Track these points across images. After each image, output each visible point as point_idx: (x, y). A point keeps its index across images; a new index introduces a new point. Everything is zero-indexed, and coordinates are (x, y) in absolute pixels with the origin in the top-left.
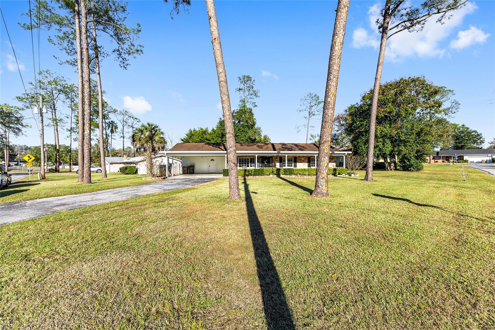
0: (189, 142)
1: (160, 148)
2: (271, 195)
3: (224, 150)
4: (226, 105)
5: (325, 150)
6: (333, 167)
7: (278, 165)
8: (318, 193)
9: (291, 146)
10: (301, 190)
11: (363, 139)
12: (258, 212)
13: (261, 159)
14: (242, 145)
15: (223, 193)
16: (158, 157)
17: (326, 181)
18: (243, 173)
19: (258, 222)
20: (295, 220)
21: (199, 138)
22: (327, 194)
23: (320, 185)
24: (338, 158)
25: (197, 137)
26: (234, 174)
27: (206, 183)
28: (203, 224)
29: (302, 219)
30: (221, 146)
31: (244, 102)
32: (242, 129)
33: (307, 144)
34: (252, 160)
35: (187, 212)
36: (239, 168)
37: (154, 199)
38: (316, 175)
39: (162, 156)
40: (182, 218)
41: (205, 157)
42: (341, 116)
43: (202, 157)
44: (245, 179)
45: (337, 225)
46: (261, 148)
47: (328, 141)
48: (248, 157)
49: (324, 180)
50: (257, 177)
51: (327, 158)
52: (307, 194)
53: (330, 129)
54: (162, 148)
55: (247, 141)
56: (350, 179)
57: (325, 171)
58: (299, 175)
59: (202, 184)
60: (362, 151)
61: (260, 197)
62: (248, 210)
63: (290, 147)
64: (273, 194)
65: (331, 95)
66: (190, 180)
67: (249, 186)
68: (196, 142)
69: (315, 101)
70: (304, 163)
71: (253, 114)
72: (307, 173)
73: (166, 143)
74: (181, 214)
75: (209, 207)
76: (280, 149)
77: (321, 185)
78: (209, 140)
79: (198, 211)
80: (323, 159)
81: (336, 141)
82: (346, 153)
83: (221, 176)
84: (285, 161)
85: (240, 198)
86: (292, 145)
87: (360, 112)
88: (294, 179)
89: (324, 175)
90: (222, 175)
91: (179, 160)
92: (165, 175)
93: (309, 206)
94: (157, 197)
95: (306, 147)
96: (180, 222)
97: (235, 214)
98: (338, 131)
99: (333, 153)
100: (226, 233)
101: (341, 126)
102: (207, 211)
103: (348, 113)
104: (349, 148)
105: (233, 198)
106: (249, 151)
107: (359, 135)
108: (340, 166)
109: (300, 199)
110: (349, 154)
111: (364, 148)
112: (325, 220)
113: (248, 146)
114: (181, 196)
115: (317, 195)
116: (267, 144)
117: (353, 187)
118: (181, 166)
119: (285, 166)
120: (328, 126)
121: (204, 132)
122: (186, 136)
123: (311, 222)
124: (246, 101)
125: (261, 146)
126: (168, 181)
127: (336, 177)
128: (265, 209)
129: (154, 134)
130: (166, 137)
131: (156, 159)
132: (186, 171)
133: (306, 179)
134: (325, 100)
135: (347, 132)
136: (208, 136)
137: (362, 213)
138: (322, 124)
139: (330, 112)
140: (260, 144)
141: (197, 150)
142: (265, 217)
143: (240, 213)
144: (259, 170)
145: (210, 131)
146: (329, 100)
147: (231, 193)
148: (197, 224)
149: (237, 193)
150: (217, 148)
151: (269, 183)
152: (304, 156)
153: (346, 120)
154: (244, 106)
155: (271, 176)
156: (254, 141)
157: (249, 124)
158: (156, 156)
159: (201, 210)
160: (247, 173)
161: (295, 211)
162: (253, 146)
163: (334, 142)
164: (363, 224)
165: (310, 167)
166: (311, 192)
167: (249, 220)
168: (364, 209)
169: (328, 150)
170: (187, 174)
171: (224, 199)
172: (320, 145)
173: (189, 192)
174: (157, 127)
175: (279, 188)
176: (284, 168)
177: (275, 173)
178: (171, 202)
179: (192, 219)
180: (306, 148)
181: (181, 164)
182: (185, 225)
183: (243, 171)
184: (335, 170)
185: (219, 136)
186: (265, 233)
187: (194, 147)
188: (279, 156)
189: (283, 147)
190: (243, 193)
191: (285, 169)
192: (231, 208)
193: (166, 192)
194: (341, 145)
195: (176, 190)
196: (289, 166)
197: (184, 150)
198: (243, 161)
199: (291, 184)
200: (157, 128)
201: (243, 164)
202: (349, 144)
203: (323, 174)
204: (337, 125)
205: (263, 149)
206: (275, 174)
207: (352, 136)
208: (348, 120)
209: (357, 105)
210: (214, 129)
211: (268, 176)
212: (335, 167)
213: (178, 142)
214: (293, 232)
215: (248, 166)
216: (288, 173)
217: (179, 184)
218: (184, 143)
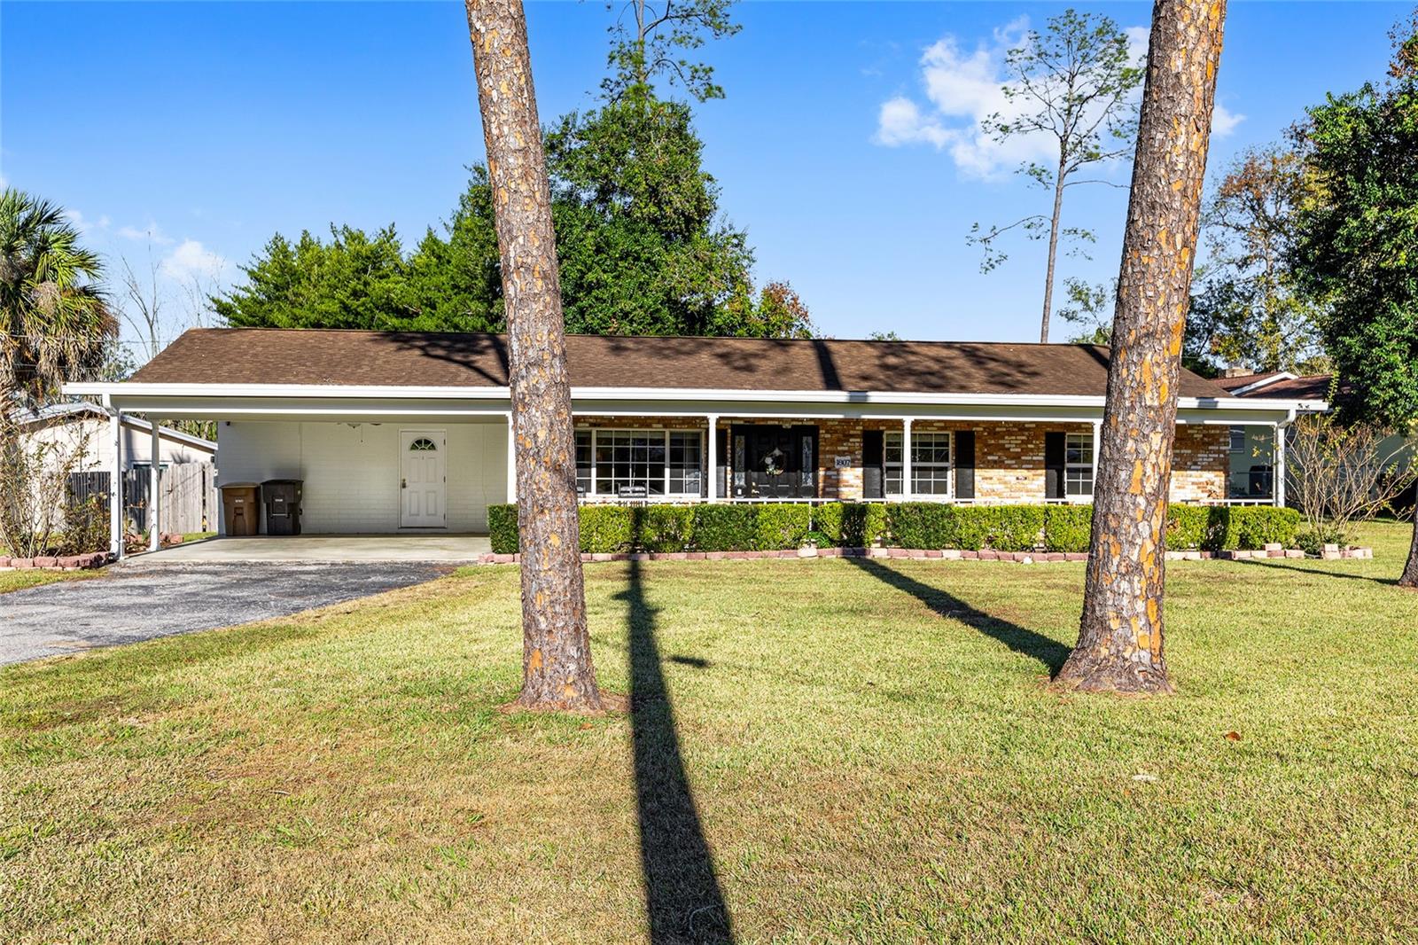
0: (273, 326)
1: (72, 359)
2: (795, 677)
3: (497, 382)
4: (504, 89)
5: (1149, 387)
6: (1205, 500)
7: (852, 481)
8: (1100, 667)
9: (937, 360)
10: (993, 650)
11: (1404, 316)
12: (706, 790)
13: (741, 440)
14: (617, 350)
15: (483, 664)
16: (56, 421)
17: (1151, 587)
18: (621, 530)
19: (702, 855)
20: (937, 839)
21: (341, 295)
22: (1158, 676)
23: (1111, 613)
24: (1240, 436)
25: (325, 291)
26: (555, 541)
27: (375, 597)
28: (335, 869)
29: (983, 834)
30: (481, 352)
31: (639, 62)
32: (623, 242)
33: (1042, 349)
34: (687, 447)
35: (237, 786)
36: (593, 498)
37: (20, 699)
38: (1092, 547)
39: (81, 414)
40: (201, 827)
41: (376, 421)
42: (1268, 167)
43: (354, 422)
44: (635, 574)
45: (1205, 872)
46: (742, 367)
47: (1168, 330)
48: (658, 427)
49: (1139, 584)
50: (716, 556)
51: (1156, 439)
52: (1028, 671)
53: (1178, 254)
54: (87, 363)
55: (656, 320)
56: (1311, 578)
57: (1144, 527)
58: (986, 550)
59: (348, 606)
60: (1393, 400)
61: (723, 692)
62: (641, 776)
63: (935, 367)
64: (808, 671)
65: (1192, 32)
66: (270, 576)
67: (662, 617)
68: (317, 325)
69: (1098, 68)
70: (1022, 473)
71: (695, 146)
72: (1040, 535)
73: (109, 326)
74: (194, 800)
75: (387, 753)
76: (865, 378)
77: (1119, 616)
78: (402, 313)
79: (311, 781)
80: (1131, 445)
81: (1233, 328)
82: (1292, 405)
83: (477, 551)
84: (897, 456)
85: (594, 694)
86: (945, 353)
87: (1387, 145)
88: (957, 572)
89: (1141, 549)
90: (488, 541)
91: (203, 442)
92: (104, 544)
93: (1036, 749)
94: (40, 692)
95: (1035, 362)
96: (189, 857)
97: (555, 799)
98: (1244, 263)
99: (1208, 409)
100: (488, 923)
101: (1266, 233)
102: (370, 784)
103: (1310, 147)
104: (1318, 376)
105: (545, 698)
106: (667, 385)
107: (1377, 292)
108: (1255, 493)
109: (981, 707)
110: (1309, 417)
111: (1405, 380)
112: (1129, 840)
113: (658, 352)
114: (203, 682)
115: (1091, 681)
116: (784, 344)
117: (1329, 632)
118: (210, 483)
119: (896, 488)
120: (1171, 235)
121: (372, 260)
122: (247, 281)
123: (1039, 854)
124: (650, 57)
125: (746, 356)
126: (122, 582)
127: (1225, 563)
128: (751, 767)
129: (31, 268)
130: (112, 286)
131: (46, 434)
132: (247, 519)
133: (1033, 574)
134: (1151, 65)
135: (1301, 273)
136: (396, 288)
137: (1370, 797)
138: (1131, 222)
139: (1179, 142)
140: (738, 344)
141: (321, 379)
142: (750, 821)
143: (588, 795)
144: (730, 512)
145: (409, 249)
146: (1177, 63)
147: (535, 663)
148: (295, 867)
149: (573, 667)
150: (453, 367)
151: (793, 596)
152: (1021, 427)
153: (1296, 191)
154: (637, 91)
155: (808, 551)
156: (696, 322)
157: (668, 210)
158: (46, 413)
159: (331, 776)
160: (650, 533)
161: (946, 785)
162: (689, 353)
163: (1222, 337)
164: (1367, 868)
165: (1060, 494)
166: (1055, 657)
167: (643, 842)
168: (1383, 772)
169: (1164, 391)
170: (256, 533)
171: (485, 701)
172: (1114, 352)
173: (261, 658)
174: (51, 219)
175: (853, 630)
176: (892, 498)
177: (834, 531)
178: (132, 721)
179: (266, 835)
180: (1035, 374)
181: (212, 472)
182: (215, 875)
183: (627, 522)
184: (1218, 516)
185: (468, 289)
186: (738, 925)
187: (299, 360)
188: (858, 421)
189: (886, 367)
190: (612, 665)
191: (895, 511)
192: (528, 765)
193: (105, 655)
194: (1264, 355)
195: (174, 643)
196: (923, 488)
197: (232, 378)
198: (622, 454)
199: (930, 605)
200: (48, 228)
201: (622, 471)
202: (1313, 351)
203: (1132, 544)
204: (1238, 228)
205: (758, 376)
206: (832, 541)
207: (1334, 297)
208: (1310, 193)
209: (1367, 98)
210: (435, 241)
211: (788, 557)
212: (1220, 501)
213: (193, 325)
214: (921, 916)
215: (658, 488)
216: (915, 534)
217: (193, 601)
218: (236, 329)
